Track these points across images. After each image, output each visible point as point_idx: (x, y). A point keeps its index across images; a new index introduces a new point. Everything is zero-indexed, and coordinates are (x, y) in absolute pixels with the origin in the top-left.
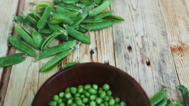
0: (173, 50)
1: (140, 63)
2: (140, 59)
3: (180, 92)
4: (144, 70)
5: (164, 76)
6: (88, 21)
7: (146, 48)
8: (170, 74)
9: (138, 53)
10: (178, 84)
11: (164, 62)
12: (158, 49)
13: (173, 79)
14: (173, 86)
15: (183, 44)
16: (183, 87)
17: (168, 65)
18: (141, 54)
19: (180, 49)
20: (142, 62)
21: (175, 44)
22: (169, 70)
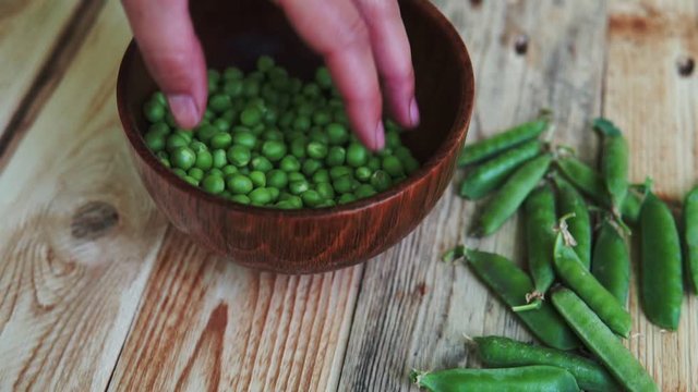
0: (615, 24)
1: (495, 44)
2: (497, 30)
3: (593, 138)
4: (501, 63)
5: (558, 87)
7: (529, 5)
10: (596, 115)
11: (571, 49)
12: (566, 15)
13: (584, 100)
14: (577, 117)
15: (652, 12)
16: (609, 124)
17: (582, 61)
18: (508, 20)
19: (639, 25)
20: (504, 40)
22: (580, 74)
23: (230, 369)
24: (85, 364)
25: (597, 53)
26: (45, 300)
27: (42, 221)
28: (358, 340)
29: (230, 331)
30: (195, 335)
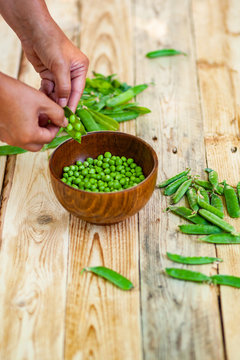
0: (206, 140)
1: (165, 152)
2: (165, 147)
3: (206, 174)
4: (169, 157)
5: (191, 161)
6: (105, 112)
7: (175, 138)
8: (197, 160)
9: (165, 143)
10: (205, 167)
11: (193, 150)
12: (189, 139)
13: (200, 164)
14: (199, 169)
15: (220, 135)
16: (210, 169)
17: (197, 153)
18: (168, 144)
19: (216, 140)
20: (168, 150)
21: (210, 135)
22: (198, 156)
23: (104, 247)
24: (59, 252)
25: (202, 150)
26: (39, 240)
27: (26, 221)
28: (142, 235)
29: (101, 239)
30: (91, 241)
